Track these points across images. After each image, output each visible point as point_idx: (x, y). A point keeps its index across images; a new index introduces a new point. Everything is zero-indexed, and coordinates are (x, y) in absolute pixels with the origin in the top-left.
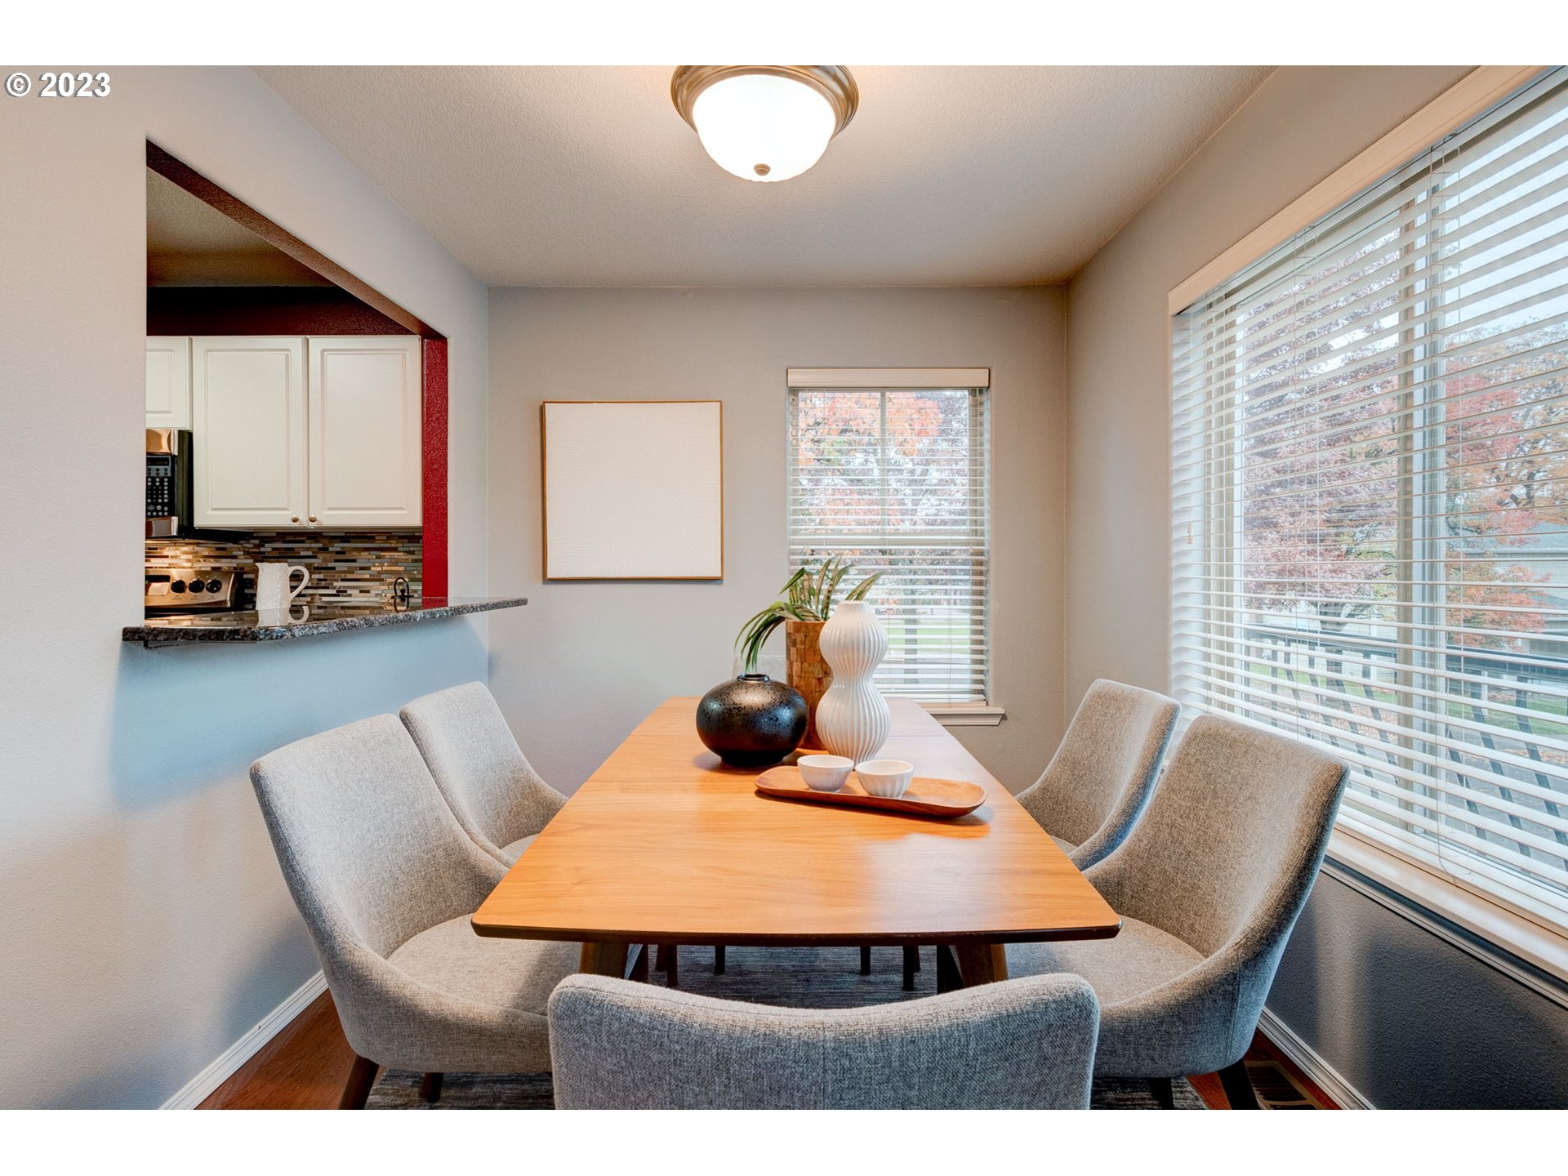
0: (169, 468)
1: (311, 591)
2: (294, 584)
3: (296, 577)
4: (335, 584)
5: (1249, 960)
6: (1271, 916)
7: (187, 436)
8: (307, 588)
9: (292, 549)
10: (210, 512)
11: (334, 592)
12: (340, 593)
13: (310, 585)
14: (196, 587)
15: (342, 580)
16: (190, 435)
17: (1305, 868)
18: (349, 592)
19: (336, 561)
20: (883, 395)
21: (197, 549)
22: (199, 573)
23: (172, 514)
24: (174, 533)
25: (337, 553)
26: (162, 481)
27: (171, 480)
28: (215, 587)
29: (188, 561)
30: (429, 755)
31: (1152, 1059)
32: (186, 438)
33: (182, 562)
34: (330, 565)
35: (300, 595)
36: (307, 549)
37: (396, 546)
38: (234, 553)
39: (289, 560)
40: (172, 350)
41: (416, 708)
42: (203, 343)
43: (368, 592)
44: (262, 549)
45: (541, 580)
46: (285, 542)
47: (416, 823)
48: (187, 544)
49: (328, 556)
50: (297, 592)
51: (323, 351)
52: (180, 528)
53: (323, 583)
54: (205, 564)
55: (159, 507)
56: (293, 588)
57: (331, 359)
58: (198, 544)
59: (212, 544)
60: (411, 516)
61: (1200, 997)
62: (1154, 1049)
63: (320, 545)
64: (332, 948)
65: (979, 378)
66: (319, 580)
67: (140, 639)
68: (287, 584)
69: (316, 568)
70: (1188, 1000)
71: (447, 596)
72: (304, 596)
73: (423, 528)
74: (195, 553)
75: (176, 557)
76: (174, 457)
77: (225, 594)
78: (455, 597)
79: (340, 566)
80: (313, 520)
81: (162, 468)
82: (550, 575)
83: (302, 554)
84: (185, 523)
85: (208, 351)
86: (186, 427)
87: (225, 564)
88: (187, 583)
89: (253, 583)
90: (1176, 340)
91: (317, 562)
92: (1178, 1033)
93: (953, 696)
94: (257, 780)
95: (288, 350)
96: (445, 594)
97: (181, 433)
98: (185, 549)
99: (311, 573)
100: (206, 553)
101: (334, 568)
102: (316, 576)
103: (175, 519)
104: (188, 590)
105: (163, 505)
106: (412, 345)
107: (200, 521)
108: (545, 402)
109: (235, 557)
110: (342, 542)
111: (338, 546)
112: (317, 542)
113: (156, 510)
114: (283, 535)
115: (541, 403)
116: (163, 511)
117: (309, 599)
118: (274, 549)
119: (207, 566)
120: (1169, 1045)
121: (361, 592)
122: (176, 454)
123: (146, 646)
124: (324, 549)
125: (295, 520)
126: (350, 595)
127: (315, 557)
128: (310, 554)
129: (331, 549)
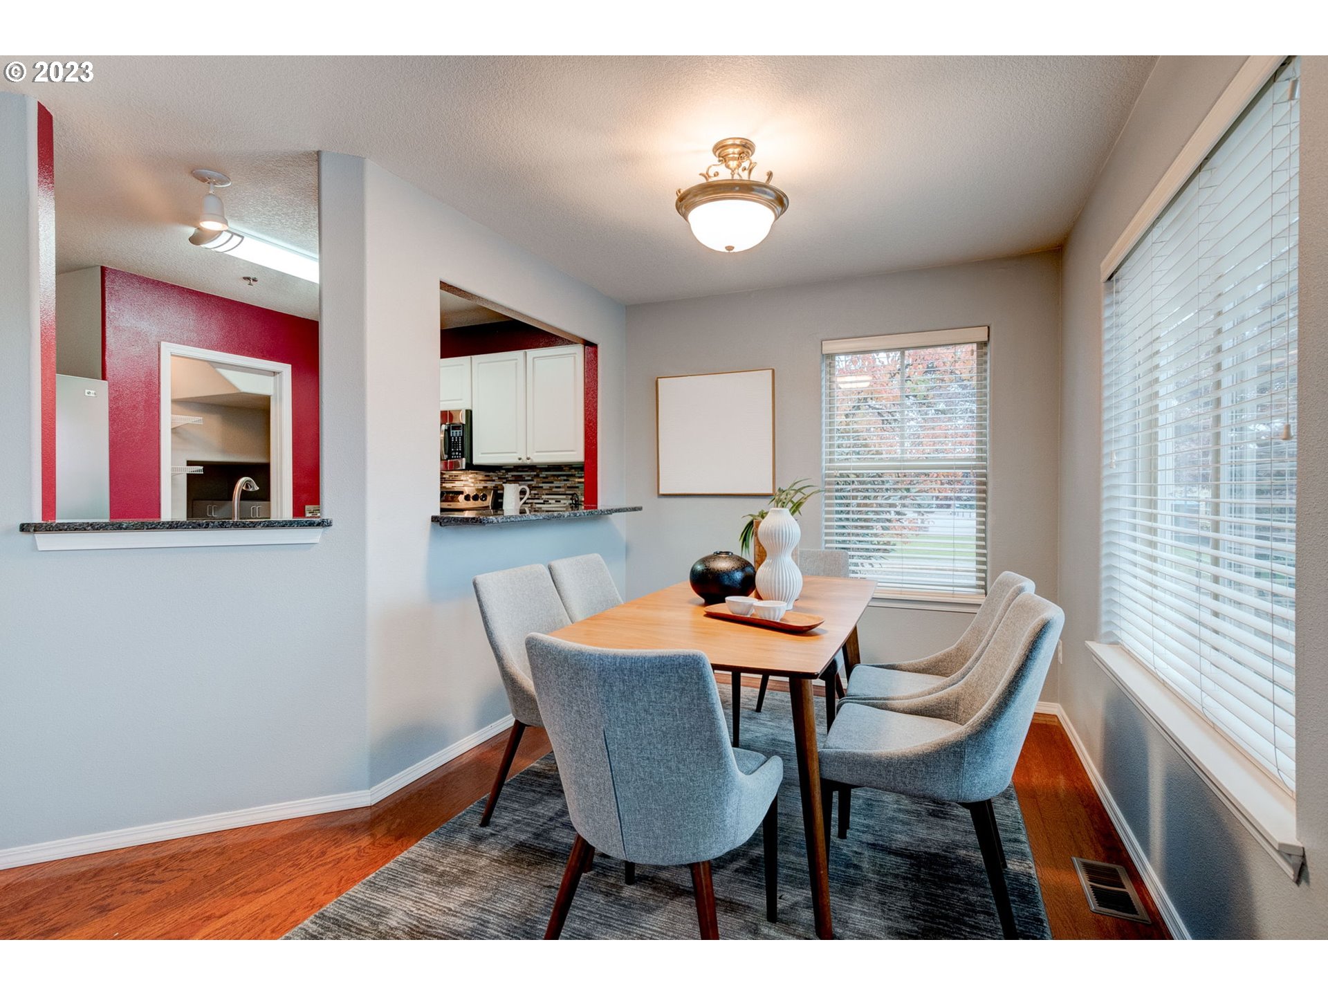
0: (461, 431)
1: (530, 501)
2: (522, 496)
3: (523, 492)
4: (543, 497)
5: (973, 735)
6: (990, 709)
7: (469, 412)
8: (528, 499)
9: (521, 476)
10: (480, 455)
11: (542, 501)
12: (545, 502)
13: (530, 497)
14: (476, 498)
15: (547, 494)
16: (471, 411)
17: (1013, 682)
18: (550, 501)
19: (543, 483)
20: (903, 354)
21: (476, 476)
22: (478, 490)
23: (463, 457)
24: (464, 468)
25: (544, 478)
26: (458, 439)
27: (462, 437)
28: (484, 497)
29: (473, 483)
30: (561, 589)
31: (904, 783)
32: (469, 414)
33: (468, 483)
34: (541, 485)
35: (525, 503)
36: (529, 476)
37: (574, 473)
38: (494, 478)
39: (520, 482)
40: (462, 365)
41: (559, 565)
42: (478, 359)
43: (560, 501)
44: (507, 476)
45: (656, 495)
46: (518, 471)
47: (550, 620)
48: (472, 473)
49: (539, 480)
50: (523, 501)
51: (534, 358)
52: (467, 464)
53: (537, 496)
54: (480, 485)
55: (457, 453)
56: (521, 499)
57: (537, 362)
58: (477, 473)
59: (483, 473)
60: (578, 456)
61: (937, 752)
62: (906, 778)
63: (535, 473)
64: (503, 665)
65: (981, 335)
66: (535, 494)
67: (438, 521)
68: (519, 496)
69: (533, 487)
70: (930, 753)
71: (597, 504)
72: (527, 503)
73: (585, 462)
74: (475, 478)
75: (467, 480)
76: (463, 425)
77: (489, 501)
78: (601, 505)
79: (546, 486)
80: (528, 459)
81: (458, 431)
82: (661, 492)
83: (526, 478)
84: (469, 462)
85: (479, 363)
86: (470, 408)
87: (490, 485)
88: (472, 495)
89: (501, 496)
90: (1106, 301)
91: (534, 483)
92: (922, 771)
93: (956, 589)
94: (475, 585)
95: (516, 359)
96: (596, 503)
97: (467, 411)
98: (471, 476)
99: (530, 490)
100: (480, 479)
101: (542, 487)
102: (533, 492)
103: (464, 459)
104: (471, 499)
105: (459, 452)
106: (578, 350)
107: (476, 461)
108: (658, 378)
109: (494, 481)
110: (546, 471)
111: (544, 474)
112: (534, 471)
113: (455, 455)
114: (517, 468)
115: (656, 379)
116: (459, 455)
117: (529, 505)
118: (513, 476)
119: (481, 485)
120: (915, 777)
121: (556, 501)
122: (464, 423)
123: (441, 525)
124: (537, 476)
125: (520, 459)
126: (550, 504)
127: (532, 480)
128: (530, 478)
129: (541, 476)
